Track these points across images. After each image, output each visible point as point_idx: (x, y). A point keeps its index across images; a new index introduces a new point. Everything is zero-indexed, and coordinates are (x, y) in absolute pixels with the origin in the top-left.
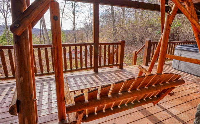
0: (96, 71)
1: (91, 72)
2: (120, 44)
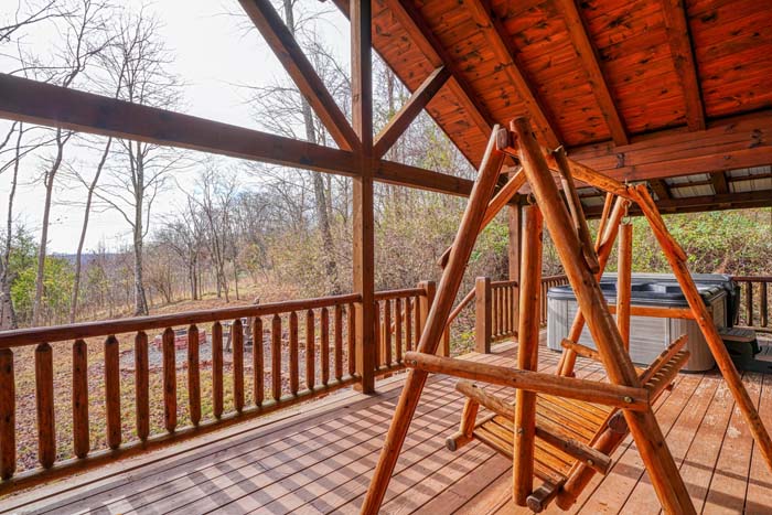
0: (369, 389)
1: (352, 394)
2: (423, 292)
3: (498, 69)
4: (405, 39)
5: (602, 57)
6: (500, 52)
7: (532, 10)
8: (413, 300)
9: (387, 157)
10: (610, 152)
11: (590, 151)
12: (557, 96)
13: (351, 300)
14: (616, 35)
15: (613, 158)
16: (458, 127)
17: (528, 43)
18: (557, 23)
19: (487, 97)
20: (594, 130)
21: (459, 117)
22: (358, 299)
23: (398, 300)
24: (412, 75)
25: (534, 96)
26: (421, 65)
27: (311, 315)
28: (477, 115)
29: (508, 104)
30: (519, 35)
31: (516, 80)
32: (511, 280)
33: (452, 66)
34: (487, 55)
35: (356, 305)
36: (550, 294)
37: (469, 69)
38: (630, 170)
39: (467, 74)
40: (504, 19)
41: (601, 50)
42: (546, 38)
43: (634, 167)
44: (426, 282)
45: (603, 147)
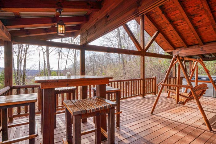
0: (143, 97)
2: (154, 79)
3: (171, 31)
4: (149, 25)
5: (196, 28)
6: (171, 27)
7: (179, 20)
8: (152, 80)
9: (147, 51)
10: (199, 47)
11: (194, 47)
12: (185, 35)
13: (140, 79)
14: (199, 24)
15: (200, 48)
16: (161, 42)
17: (178, 26)
18: (185, 22)
19: (168, 36)
20: (194, 42)
21: (161, 40)
22: (142, 79)
23: (149, 80)
24: (150, 32)
25: (179, 36)
26: (153, 30)
27: (134, 82)
28: (165, 39)
29: (173, 37)
30: (176, 24)
31: (175, 33)
32: (173, 77)
33: (160, 30)
34: (168, 28)
35: (141, 80)
36: (183, 80)
37: (164, 31)
38: (204, 51)
39: (164, 32)
40: (173, 22)
41: (196, 27)
42: (182, 25)
43: (205, 51)
44: (154, 77)
45: (197, 46)
